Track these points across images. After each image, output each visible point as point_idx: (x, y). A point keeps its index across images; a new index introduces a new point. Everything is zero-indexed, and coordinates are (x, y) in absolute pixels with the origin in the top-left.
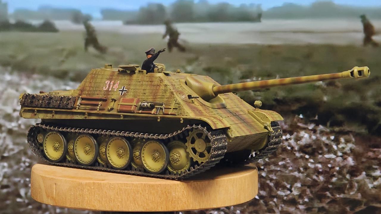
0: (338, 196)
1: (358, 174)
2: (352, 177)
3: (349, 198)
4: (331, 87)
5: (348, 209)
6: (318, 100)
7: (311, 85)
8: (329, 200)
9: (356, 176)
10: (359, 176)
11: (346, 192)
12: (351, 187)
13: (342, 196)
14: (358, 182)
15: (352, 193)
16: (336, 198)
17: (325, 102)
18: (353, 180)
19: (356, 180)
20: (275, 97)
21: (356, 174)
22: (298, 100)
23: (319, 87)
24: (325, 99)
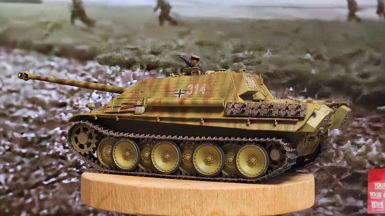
0: (325, 165)
1: (344, 142)
2: (338, 146)
3: (336, 167)
4: (319, 61)
5: (335, 176)
6: (307, 74)
7: (300, 59)
8: (317, 169)
9: (342, 145)
10: (344, 144)
11: (333, 160)
12: (338, 156)
13: (329, 164)
14: (343, 151)
15: (338, 161)
16: (323, 167)
17: (313, 75)
18: (339, 148)
19: (342, 149)
20: (267, 71)
21: (342, 143)
22: (287, 73)
23: (307, 60)
24: (313, 72)
